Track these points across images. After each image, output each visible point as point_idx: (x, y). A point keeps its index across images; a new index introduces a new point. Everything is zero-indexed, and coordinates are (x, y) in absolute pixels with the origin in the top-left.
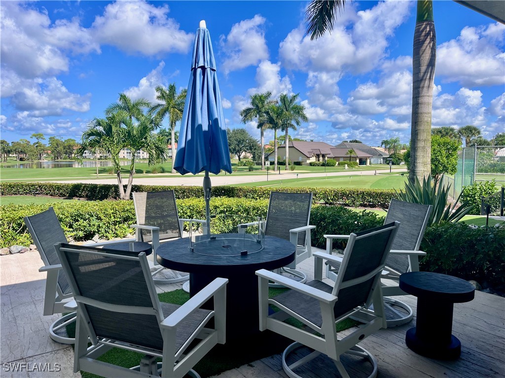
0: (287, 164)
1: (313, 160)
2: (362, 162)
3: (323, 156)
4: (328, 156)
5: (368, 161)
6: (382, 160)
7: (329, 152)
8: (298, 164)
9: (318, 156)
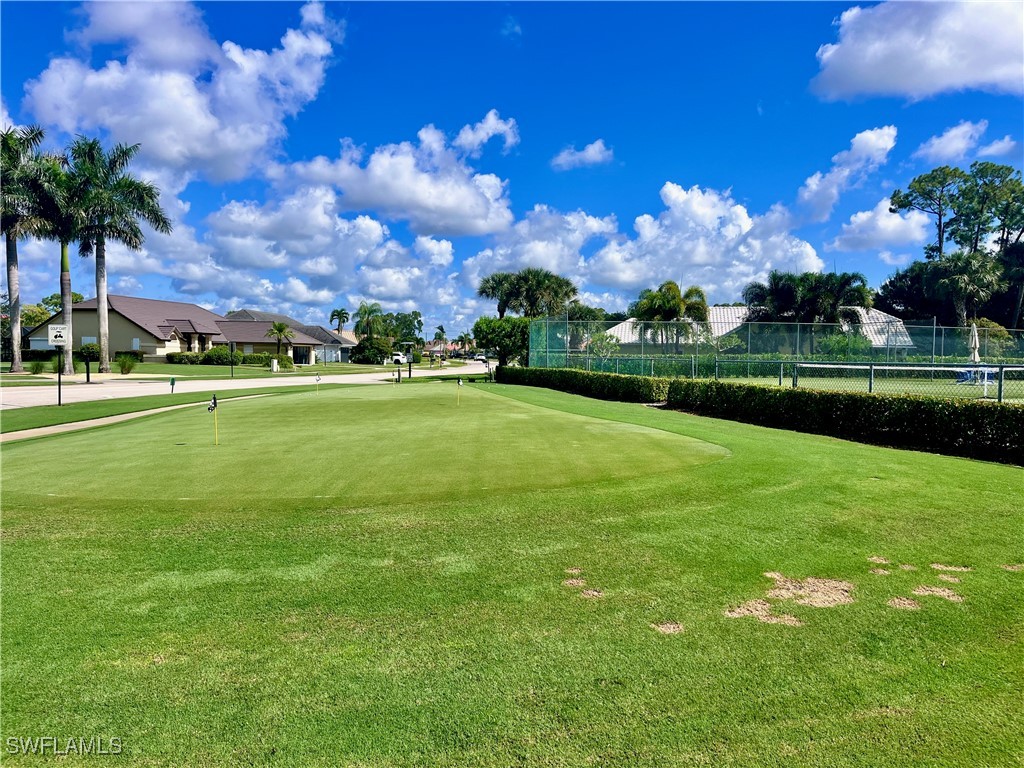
0: (105, 355)
1: (174, 347)
2: (301, 356)
3: (203, 340)
4: (215, 338)
5: (313, 354)
6: (339, 352)
7: (214, 329)
8: (137, 356)
9: (186, 339)
